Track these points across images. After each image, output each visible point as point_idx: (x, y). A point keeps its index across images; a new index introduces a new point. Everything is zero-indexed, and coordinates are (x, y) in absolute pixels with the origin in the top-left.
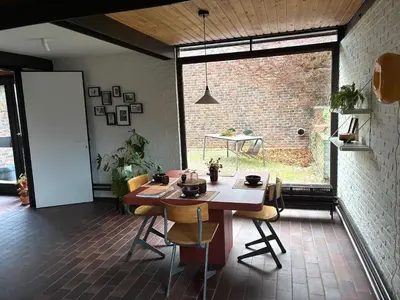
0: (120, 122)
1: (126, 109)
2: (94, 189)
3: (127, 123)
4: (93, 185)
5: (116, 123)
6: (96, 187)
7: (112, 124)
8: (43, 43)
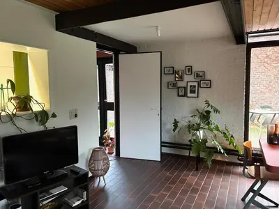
0: (189, 95)
1: (196, 84)
2: (161, 146)
3: (195, 95)
4: (161, 142)
5: (185, 95)
6: (163, 144)
7: (182, 96)
8: (157, 29)
